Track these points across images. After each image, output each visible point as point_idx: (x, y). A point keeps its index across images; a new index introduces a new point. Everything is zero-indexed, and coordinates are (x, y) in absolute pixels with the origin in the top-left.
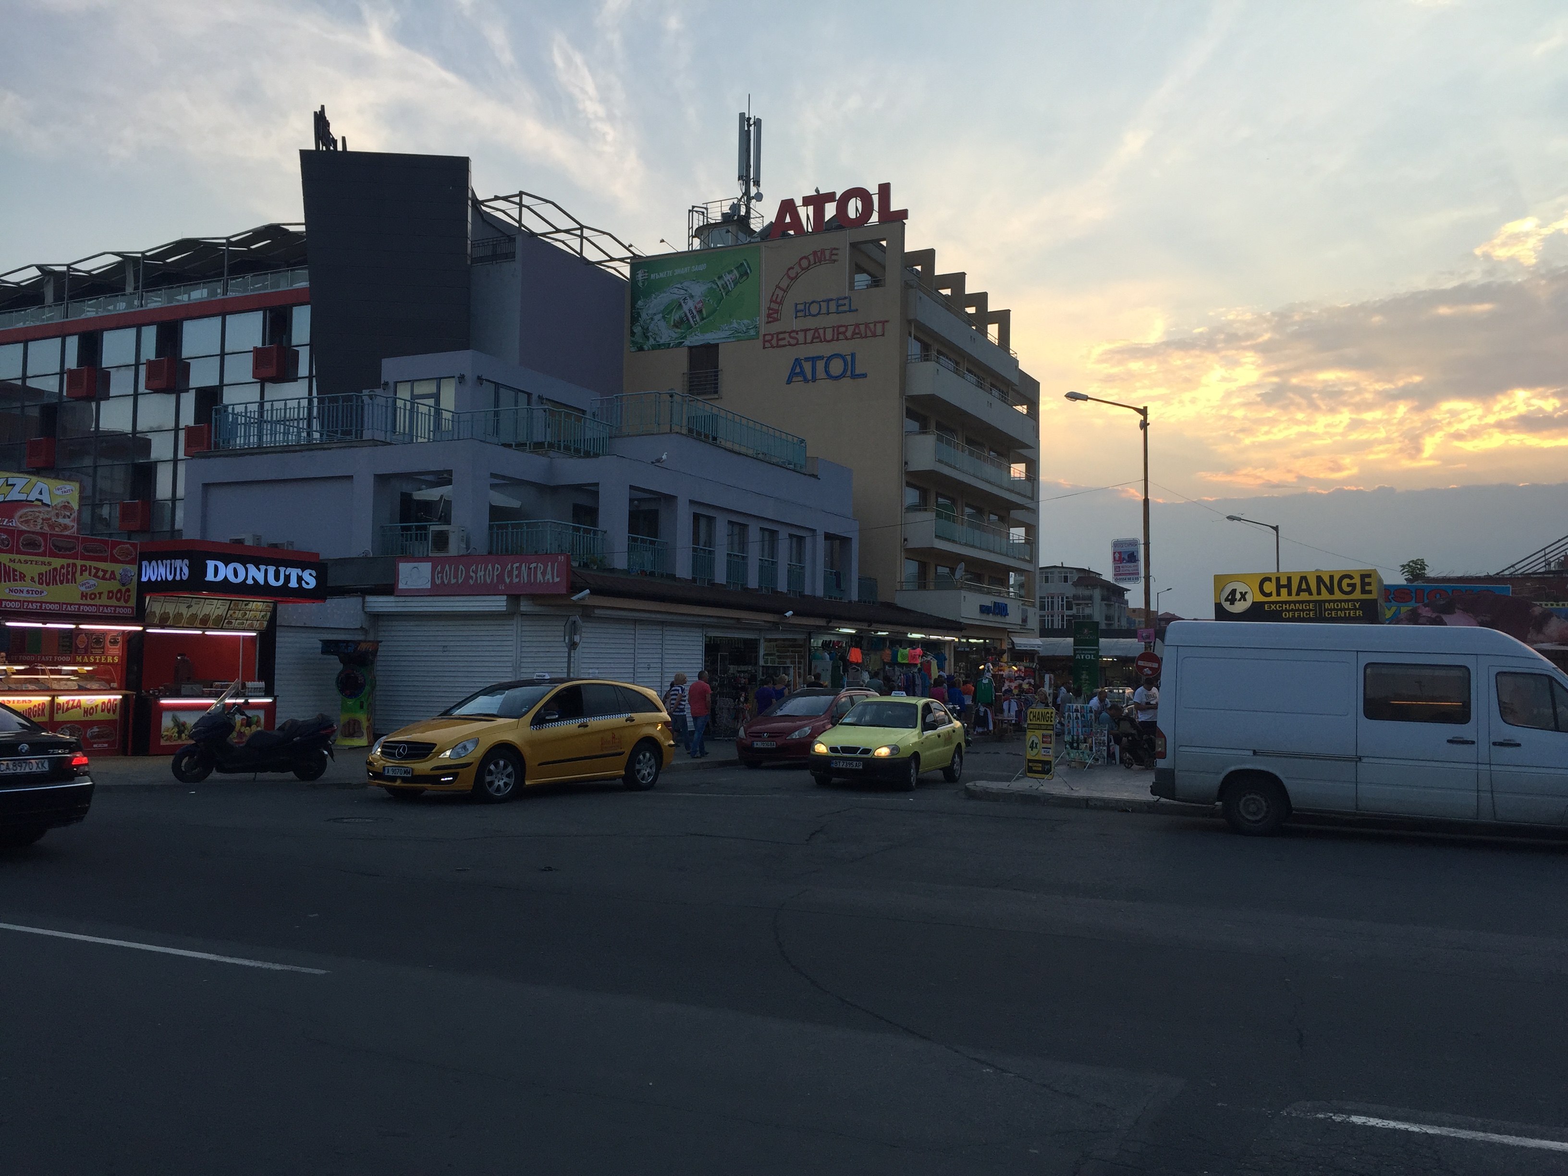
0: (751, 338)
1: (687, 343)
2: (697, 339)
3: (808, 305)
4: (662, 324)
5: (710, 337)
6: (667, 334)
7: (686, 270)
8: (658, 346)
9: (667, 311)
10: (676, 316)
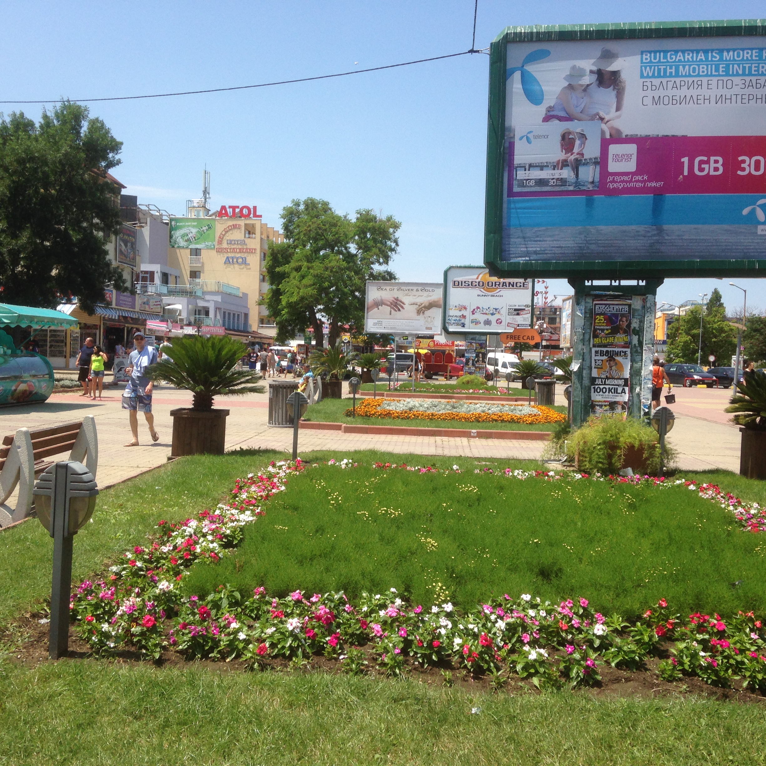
0: (211, 249)
1: (190, 247)
2: (193, 246)
3: (231, 241)
4: (181, 240)
5: (198, 246)
6: (182, 243)
7: (189, 224)
8: (179, 247)
9: (183, 236)
10: (186, 238)
